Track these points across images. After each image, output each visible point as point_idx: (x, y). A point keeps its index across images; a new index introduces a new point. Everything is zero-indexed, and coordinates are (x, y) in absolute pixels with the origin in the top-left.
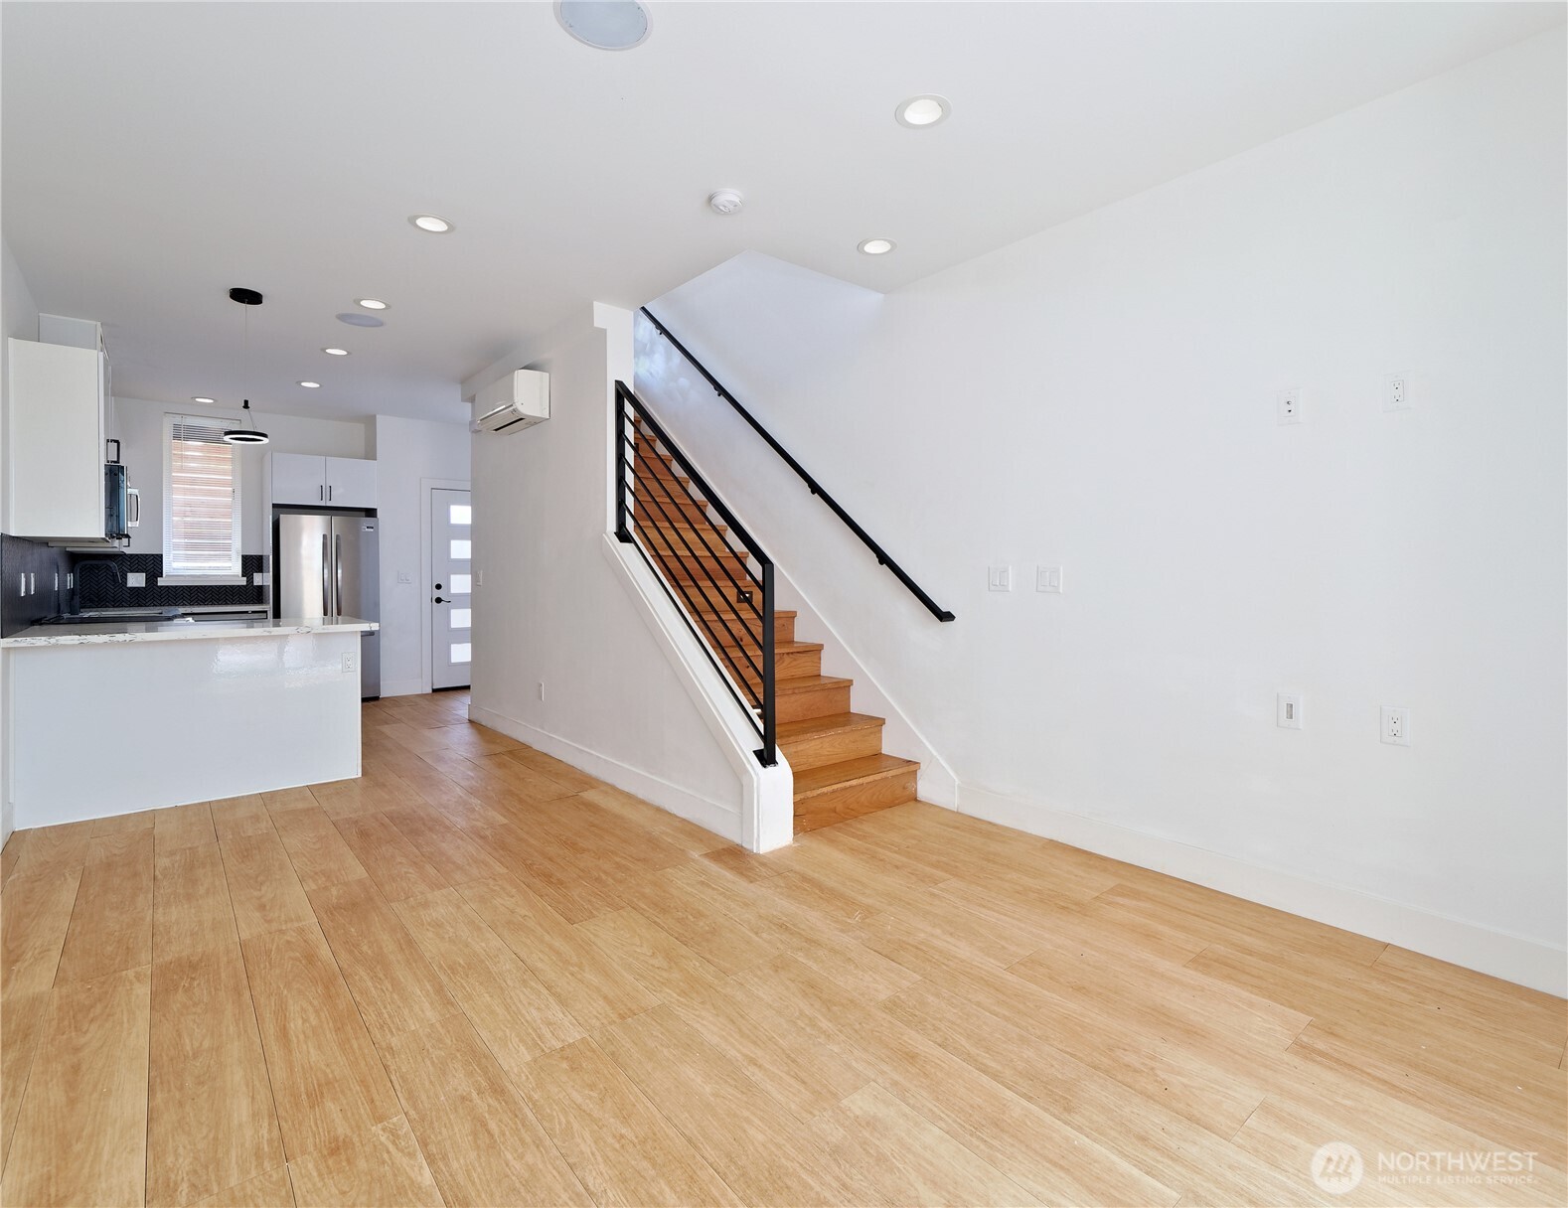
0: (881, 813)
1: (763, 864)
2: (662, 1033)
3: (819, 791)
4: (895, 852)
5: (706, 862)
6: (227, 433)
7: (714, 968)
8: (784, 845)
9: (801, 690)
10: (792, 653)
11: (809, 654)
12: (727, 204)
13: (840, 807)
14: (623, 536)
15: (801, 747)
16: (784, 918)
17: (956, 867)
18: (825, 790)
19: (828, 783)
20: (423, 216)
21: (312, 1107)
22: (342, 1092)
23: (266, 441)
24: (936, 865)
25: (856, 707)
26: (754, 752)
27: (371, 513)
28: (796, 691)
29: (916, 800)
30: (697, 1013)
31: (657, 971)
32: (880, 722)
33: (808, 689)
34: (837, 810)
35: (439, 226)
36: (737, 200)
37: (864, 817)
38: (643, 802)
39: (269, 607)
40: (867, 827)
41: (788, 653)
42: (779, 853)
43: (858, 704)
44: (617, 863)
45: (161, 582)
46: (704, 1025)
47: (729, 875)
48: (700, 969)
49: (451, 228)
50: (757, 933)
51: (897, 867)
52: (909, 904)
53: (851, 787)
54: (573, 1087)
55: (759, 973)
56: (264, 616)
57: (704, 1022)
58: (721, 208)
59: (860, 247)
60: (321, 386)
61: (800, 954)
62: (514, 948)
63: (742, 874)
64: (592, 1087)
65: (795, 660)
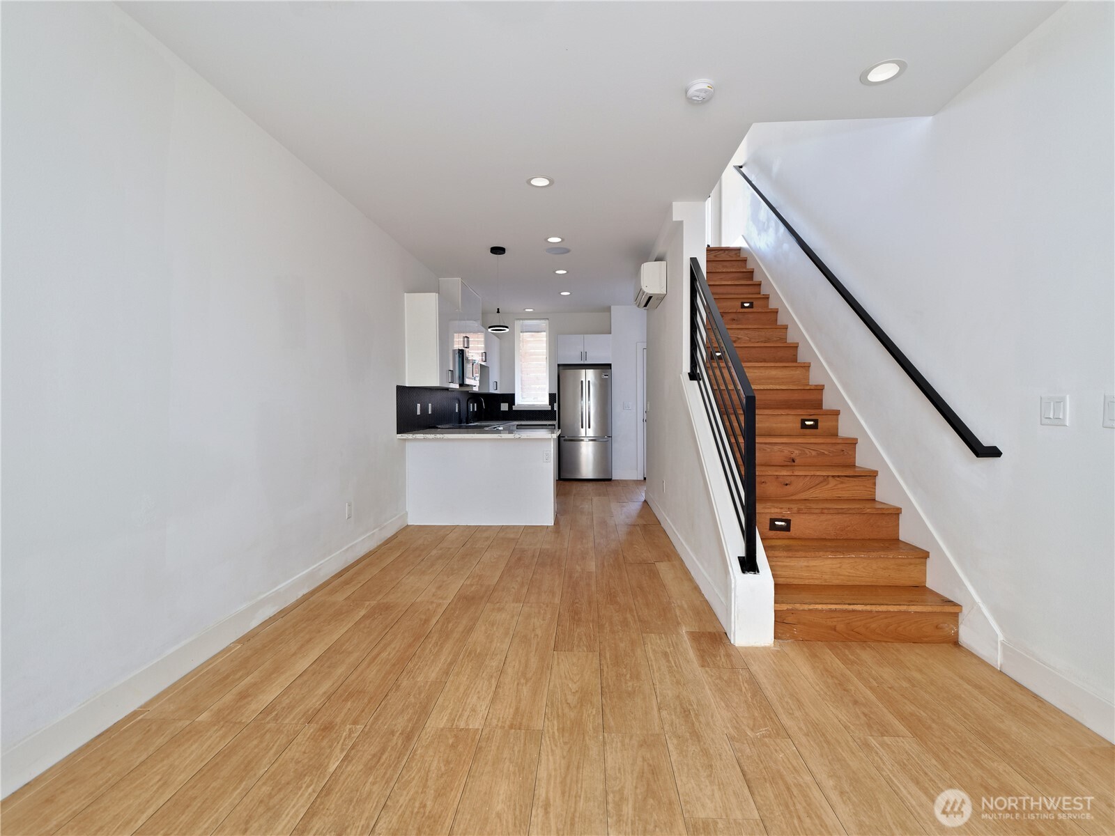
0: (897, 645)
1: (728, 656)
2: (519, 751)
3: (812, 607)
4: (871, 688)
5: (686, 638)
6: (490, 327)
7: (600, 721)
8: (763, 645)
9: (831, 511)
10: (839, 476)
11: (860, 479)
12: (698, 94)
13: (840, 627)
14: (694, 376)
15: (812, 563)
16: (695, 707)
17: (929, 728)
18: (819, 607)
19: (828, 601)
20: (533, 178)
21: (343, 701)
22: (360, 699)
23: (507, 330)
24: (902, 717)
25: (904, 535)
26: (739, 557)
27: (609, 366)
28: (826, 511)
29: (955, 643)
30: (554, 748)
31: (565, 705)
32: (925, 555)
33: (840, 511)
34: (837, 629)
35: (544, 182)
36: (705, 86)
37: (872, 644)
38: (691, 579)
39: (556, 423)
40: (866, 655)
41: (833, 476)
42: (753, 652)
43: (906, 533)
44: (625, 619)
45: (514, 408)
46: (548, 760)
47: (692, 654)
48: (592, 718)
49: (552, 182)
50: (659, 709)
51: (856, 702)
52: (828, 742)
53: (854, 611)
54: (440, 757)
55: (627, 741)
56: (553, 427)
57: (551, 758)
58: (694, 98)
59: (863, 78)
60: (571, 293)
61: (675, 741)
62: (509, 653)
63: (702, 657)
64: (448, 762)
65: (842, 483)
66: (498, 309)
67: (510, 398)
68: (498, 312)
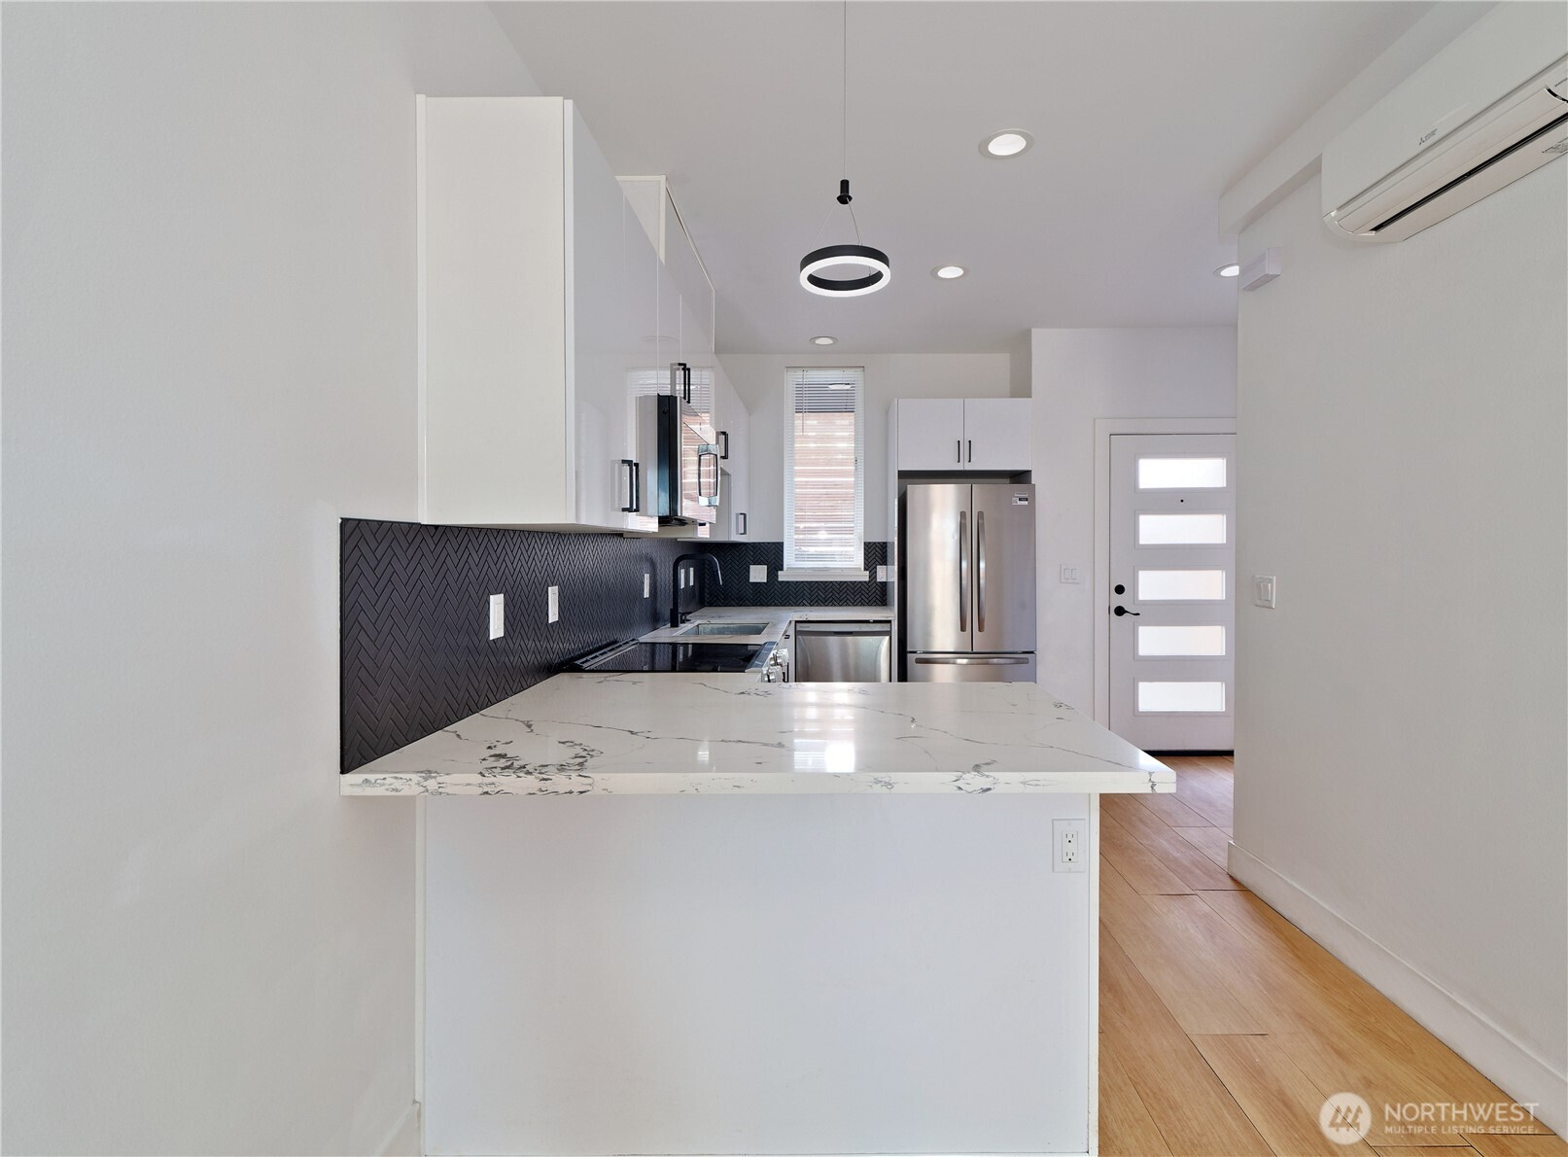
27: (1023, 476)
39: (894, 614)
66: (845, 185)
67: (771, 554)
68: (844, 198)
